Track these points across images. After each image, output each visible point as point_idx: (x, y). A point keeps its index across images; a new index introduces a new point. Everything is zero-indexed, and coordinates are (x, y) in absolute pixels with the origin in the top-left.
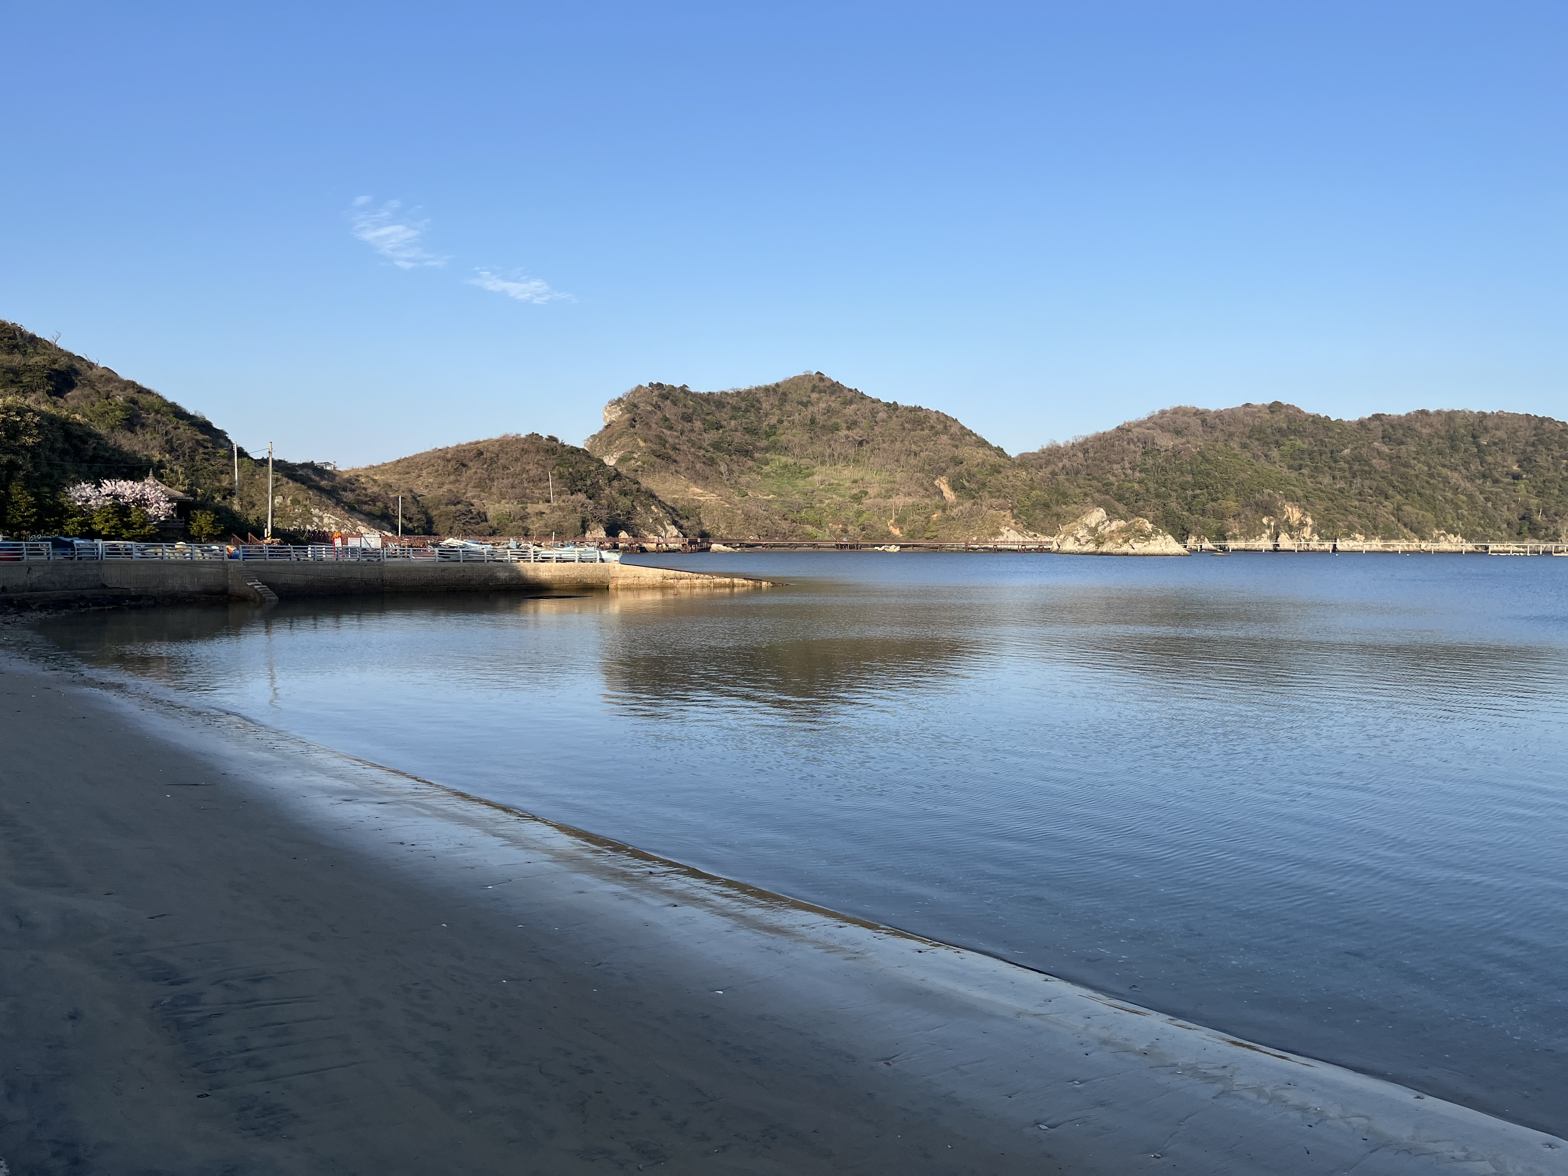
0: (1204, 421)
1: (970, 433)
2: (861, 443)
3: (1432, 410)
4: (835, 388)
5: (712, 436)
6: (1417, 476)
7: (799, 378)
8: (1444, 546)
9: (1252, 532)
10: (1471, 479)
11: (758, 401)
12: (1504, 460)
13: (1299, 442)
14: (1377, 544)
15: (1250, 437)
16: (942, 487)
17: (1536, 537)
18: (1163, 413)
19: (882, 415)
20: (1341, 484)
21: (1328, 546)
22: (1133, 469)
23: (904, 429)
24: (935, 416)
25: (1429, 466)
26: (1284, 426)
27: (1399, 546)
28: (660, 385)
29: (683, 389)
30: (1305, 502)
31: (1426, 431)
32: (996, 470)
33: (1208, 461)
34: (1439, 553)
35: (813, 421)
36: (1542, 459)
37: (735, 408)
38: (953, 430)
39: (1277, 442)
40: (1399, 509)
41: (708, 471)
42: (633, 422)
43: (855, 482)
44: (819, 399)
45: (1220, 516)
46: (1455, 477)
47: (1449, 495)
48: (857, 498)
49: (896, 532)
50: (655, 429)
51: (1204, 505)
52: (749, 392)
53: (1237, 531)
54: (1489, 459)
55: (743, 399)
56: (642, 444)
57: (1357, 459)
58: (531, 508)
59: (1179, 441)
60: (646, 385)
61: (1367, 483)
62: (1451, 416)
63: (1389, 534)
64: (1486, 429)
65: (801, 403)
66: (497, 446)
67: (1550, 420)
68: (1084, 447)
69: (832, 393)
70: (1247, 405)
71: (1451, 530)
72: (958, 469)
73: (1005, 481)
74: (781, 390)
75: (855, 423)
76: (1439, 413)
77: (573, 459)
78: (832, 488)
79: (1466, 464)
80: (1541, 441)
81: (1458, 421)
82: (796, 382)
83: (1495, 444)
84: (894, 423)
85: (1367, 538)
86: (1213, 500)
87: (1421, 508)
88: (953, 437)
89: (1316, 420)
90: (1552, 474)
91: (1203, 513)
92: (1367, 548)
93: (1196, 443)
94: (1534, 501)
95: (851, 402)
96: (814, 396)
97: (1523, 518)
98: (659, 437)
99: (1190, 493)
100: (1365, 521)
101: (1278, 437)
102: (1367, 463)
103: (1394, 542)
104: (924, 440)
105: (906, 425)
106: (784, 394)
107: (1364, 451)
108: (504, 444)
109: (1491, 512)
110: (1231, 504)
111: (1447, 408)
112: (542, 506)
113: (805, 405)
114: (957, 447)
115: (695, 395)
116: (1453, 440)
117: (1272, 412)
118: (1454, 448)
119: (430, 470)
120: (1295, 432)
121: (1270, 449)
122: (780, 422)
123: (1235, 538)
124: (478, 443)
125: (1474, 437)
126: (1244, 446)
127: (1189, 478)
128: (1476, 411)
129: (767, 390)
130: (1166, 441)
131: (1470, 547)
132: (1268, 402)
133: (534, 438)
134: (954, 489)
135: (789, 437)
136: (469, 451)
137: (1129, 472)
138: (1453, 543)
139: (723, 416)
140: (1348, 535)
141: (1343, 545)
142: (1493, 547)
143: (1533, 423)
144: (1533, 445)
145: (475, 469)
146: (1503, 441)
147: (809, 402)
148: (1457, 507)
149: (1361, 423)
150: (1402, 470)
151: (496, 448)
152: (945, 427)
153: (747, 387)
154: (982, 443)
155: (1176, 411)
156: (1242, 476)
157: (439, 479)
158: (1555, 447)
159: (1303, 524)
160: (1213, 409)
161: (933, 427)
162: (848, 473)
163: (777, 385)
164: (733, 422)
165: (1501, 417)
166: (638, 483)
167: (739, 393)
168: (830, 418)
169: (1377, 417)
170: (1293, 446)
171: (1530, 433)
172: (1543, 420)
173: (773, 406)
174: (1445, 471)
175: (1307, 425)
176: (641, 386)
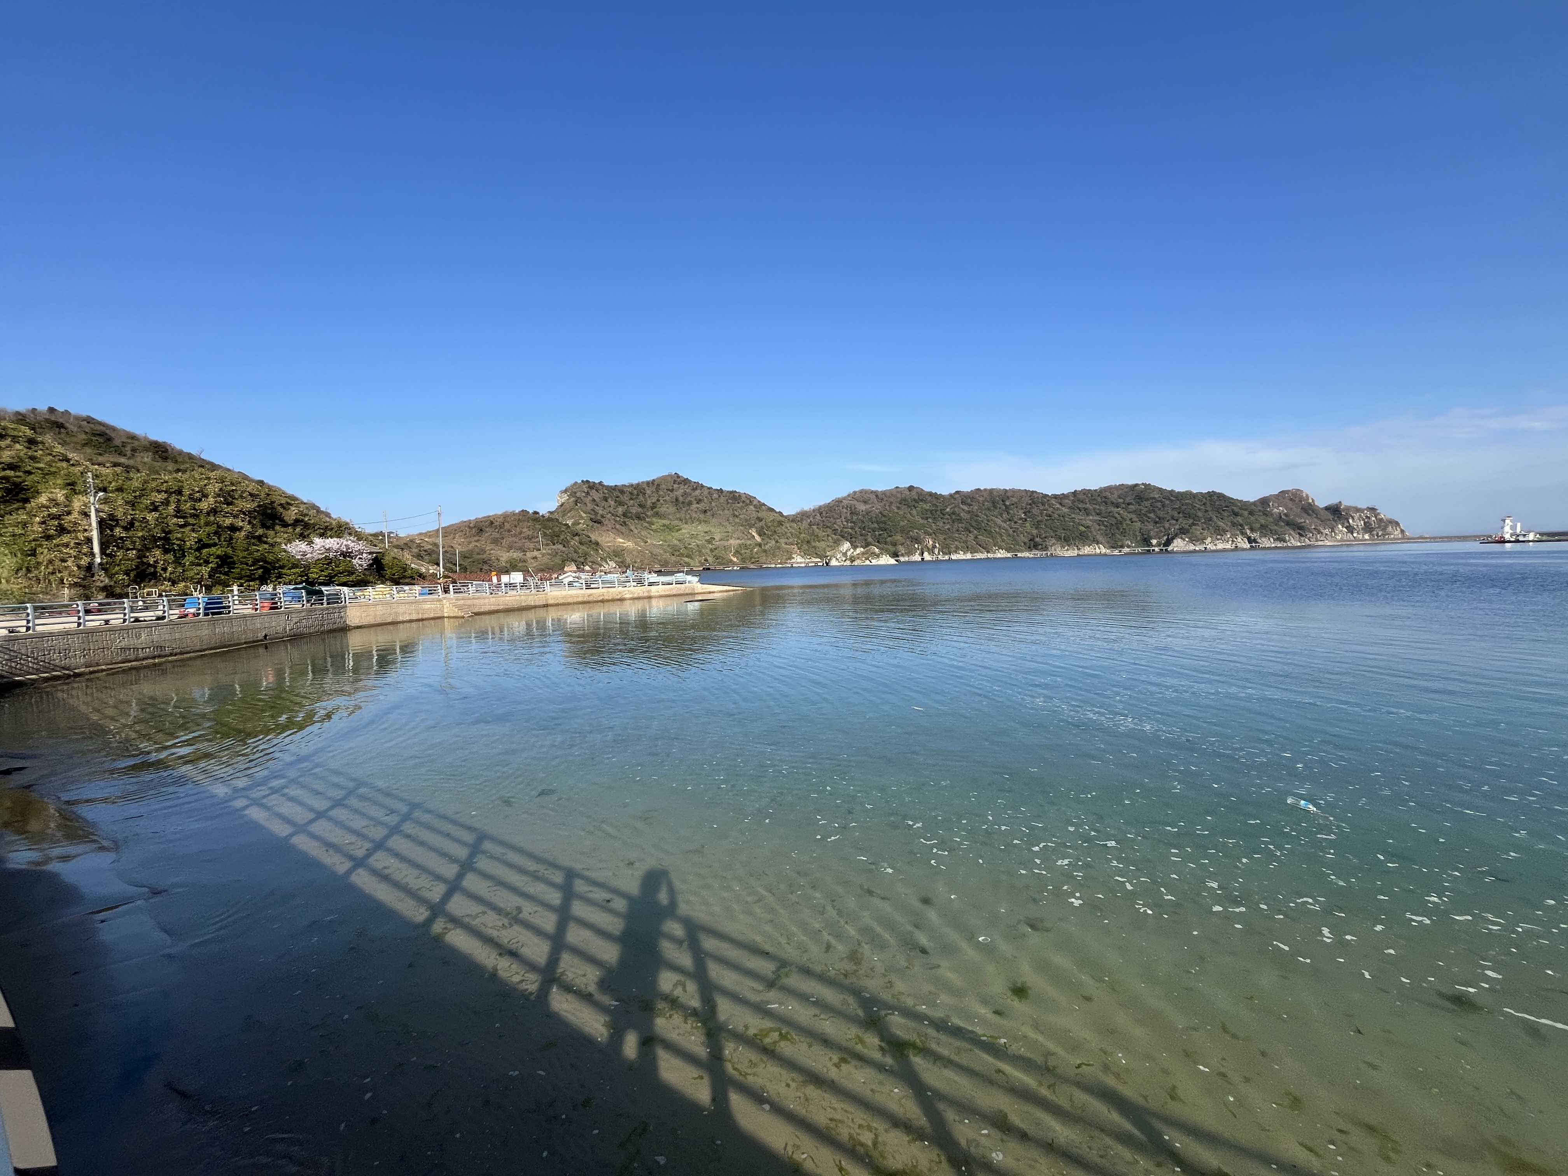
0: (877, 496)
1: (764, 504)
2: (705, 512)
3: (982, 488)
4: (686, 481)
5: (620, 510)
6: (982, 521)
7: (665, 476)
8: (999, 555)
9: (910, 553)
10: (1004, 521)
11: (644, 489)
12: (1018, 512)
13: (925, 506)
14: (969, 556)
15: (900, 504)
16: (753, 534)
17: (1037, 549)
18: (855, 492)
19: (715, 496)
20: (948, 526)
21: (947, 557)
22: (847, 522)
23: (728, 503)
24: (744, 496)
25: (987, 516)
26: (917, 498)
27: (979, 556)
28: (588, 481)
29: (600, 483)
30: (933, 534)
31: (981, 499)
32: (780, 523)
33: (885, 516)
34: (995, 558)
35: (677, 500)
36: (1035, 511)
37: (631, 493)
38: (754, 503)
39: (914, 506)
40: (976, 537)
41: (623, 529)
42: (576, 503)
43: (706, 532)
44: (679, 488)
45: (895, 544)
46: (999, 521)
47: (997, 530)
48: (709, 542)
49: (735, 559)
50: (590, 506)
51: (886, 539)
52: (638, 484)
53: (903, 552)
54: (1011, 512)
55: (635, 489)
56: (584, 515)
57: (954, 513)
58: (529, 555)
59: (868, 506)
60: (580, 481)
61: (960, 525)
62: (991, 491)
63: (973, 551)
64: (1008, 498)
65: (668, 490)
66: (502, 517)
67: (1036, 492)
68: (820, 511)
69: (685, 485)
70: (897, 487)
71: (1001, 548)
72: (761, 524)
73: (786, 530)
74: (656, 483)
75: (700, 500)
76: (985, 490)
77: (550, 524)
78: (692, 536)
79: (1001, 515)
80: (1034, 502)
81: (995, 493)
82: (664, 478)
83: (1013, 504)
84: (722, 499)
85: (965, 553)
86: (889, 536)
87: (987, 537)
88: (755, 506)
89: (931, 494)
90: (1040, 518)
91: (886, 543)
92: (964, 558)
93: (877, 507)
94: (1035, 532)
95: (696, 489)
96: (676, 486)
97: (1031, 540)
98: (593, 510)
99: (877, 533)
100: (962, 544)
101: (914, 503)
102: (959, 515)
103: (976, 554)
104: (741, 509)
105: (729, 501)
106: (658, 485)
107: (956, 509)
108: (506, 517)
109: (1016, 537)
110: (898, 537)
111: (989, 488)
112: (536, 553)
113: (672, 491)
114: (758, 512)
115: (608, 487)
116: (994, 503)
117: (910, 491)
118: (995, 507)
119: (460, 534)
120: (922, 500)
121: (911, 509)
122: (658, 500)
123: (903, 555)
124: (489, 516)
125: (1003, 501)
126: (899, 508)
127: (876, 525)
128: (1002, 488)
129: (648, 483)
130: (862, 507)
131: (1009, 555)
132: (907, 486)
133: (524, 512)
134: (760, 535)
135: (665, 509)
136: (485, 522)
137: (845, 523)
138: (1001, 554)
139: (625, 498)
140: (956, 552)
141: (954, 557)
142: (1019, 555)
143: (1029, 494)
144: (1030, 504)
145: (489, 533)
146: (1016, 503)
147: (673, 489)
148: (1001, 536)
149: (951, 495)
150: (975, 518)
151: (501, 520)
152: (750, 502)
153: (637, 482)
154: (772, 510)
155: (861, 492)
156: (902, 523)
157: (468, 540)
158: (1040, 505)
159: (934, 547)
160: (880, 490)
161: (744, 502)
162: (702, 528)
163: (654, 480)
164: (632, 502)
165: (1014, 491)
166: (589, 537)
167: (632, 485)
168: (686, 498)
169: (957, 492)
170: (922, 507)
171: (1027, 499)
172: (1033, 492)
173: (653, 492)
174: (993, 518)
175: (927, 497)
176: (576, 482)
